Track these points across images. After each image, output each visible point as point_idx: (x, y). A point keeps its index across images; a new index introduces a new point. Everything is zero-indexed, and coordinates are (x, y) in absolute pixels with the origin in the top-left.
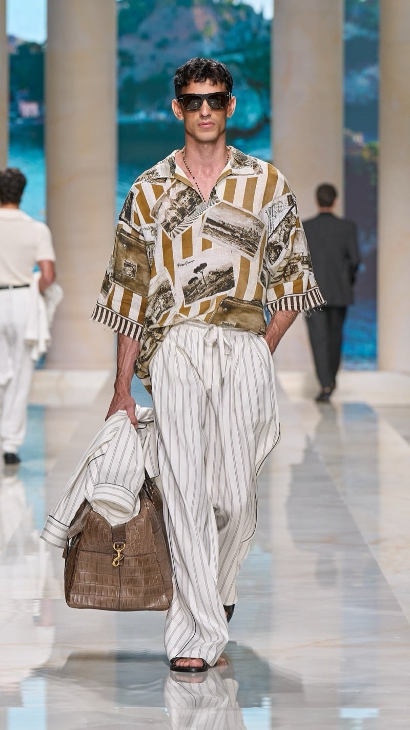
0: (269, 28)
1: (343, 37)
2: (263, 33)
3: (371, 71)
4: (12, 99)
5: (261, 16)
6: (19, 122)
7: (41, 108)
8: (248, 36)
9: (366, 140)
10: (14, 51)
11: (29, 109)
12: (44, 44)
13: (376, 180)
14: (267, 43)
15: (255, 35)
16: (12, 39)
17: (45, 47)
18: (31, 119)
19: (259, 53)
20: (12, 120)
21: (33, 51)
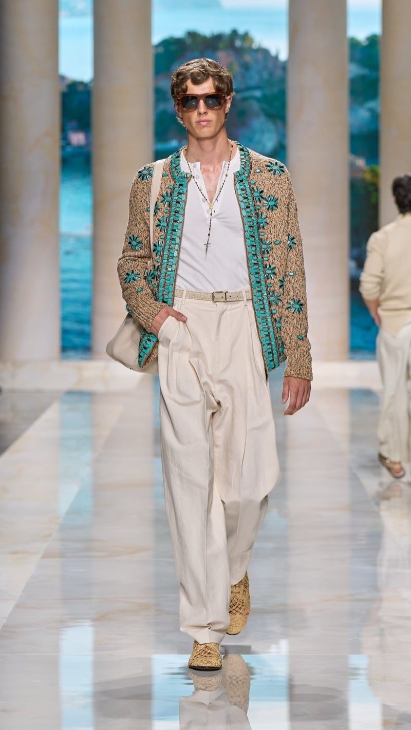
0: (284, 67)
1: (348, 76)
2: (278, 73)
3: (371, 104)
4: (64, 131)
5: (276, 58)
6: (69, 149)
7: (87, 137)
8: (265, 75)
9: (368, 163)
10: (64, 89)
11: (77, 138)
12: (90, 82)
13: (377, 198)
14: (283, 81)
15: (271, 74)
16: (63, 78)
17: (91, 85)
18: (80, 147)
19: (275, 90)
20: (63, 148)
21: (80, 88)
